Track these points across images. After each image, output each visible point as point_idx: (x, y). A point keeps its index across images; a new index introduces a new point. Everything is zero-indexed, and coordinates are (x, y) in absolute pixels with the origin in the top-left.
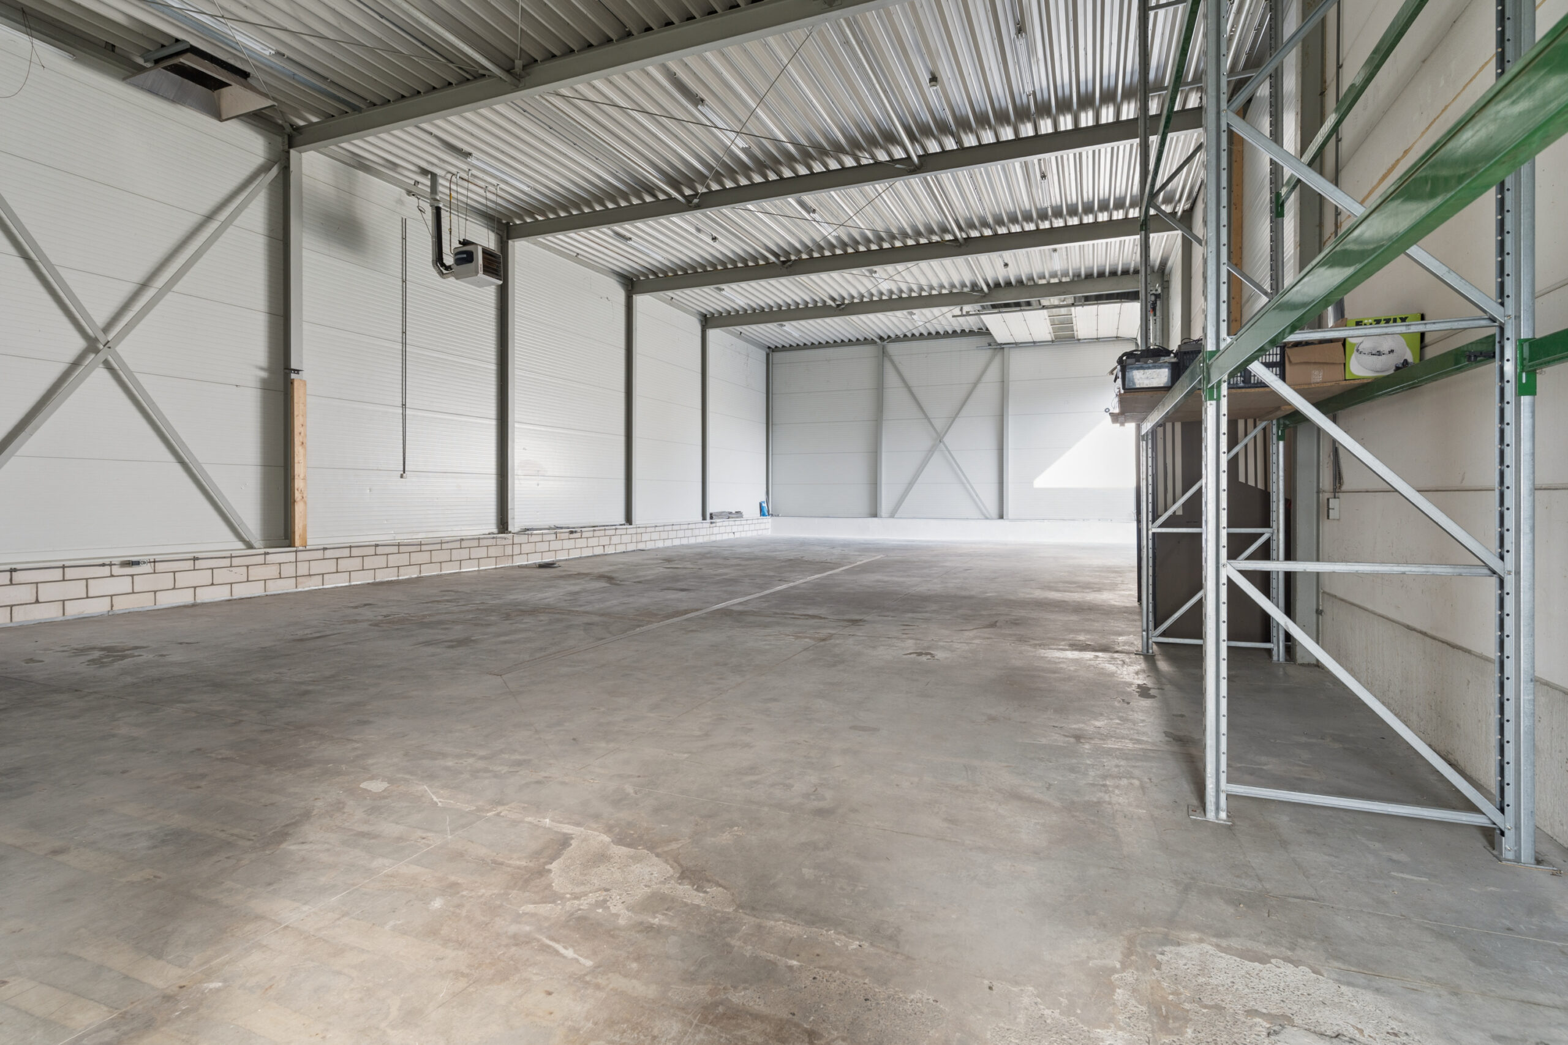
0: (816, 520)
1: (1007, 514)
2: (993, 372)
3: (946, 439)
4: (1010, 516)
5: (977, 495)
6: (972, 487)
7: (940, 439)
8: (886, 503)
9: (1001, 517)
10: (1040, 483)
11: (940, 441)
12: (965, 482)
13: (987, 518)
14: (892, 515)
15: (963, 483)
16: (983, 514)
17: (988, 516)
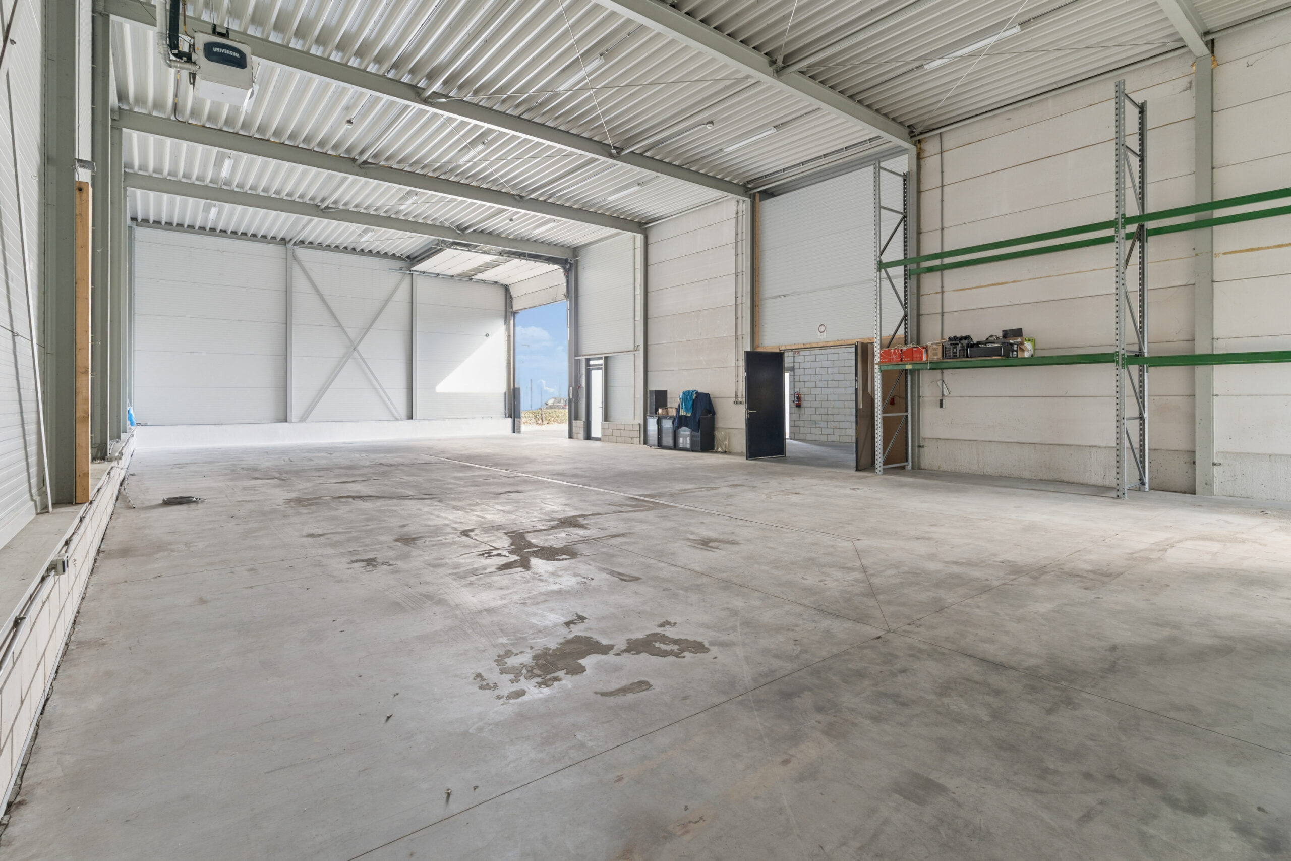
0: (208, 427)
1: (416, 416)
2: (403, 293)
3: (359, 348)
4: (418, 417)
5: (389, 399)
6: (385, 393)
7: (353, 347)
8: (296, 407)
9: (410, 417)
10: (441, 388)
11: (354, 349)
12: (378, 386)
13: (397, 419)
14: (303, 419)
15: (375, 389)
16: (394, 416)
17: (399, 418)
